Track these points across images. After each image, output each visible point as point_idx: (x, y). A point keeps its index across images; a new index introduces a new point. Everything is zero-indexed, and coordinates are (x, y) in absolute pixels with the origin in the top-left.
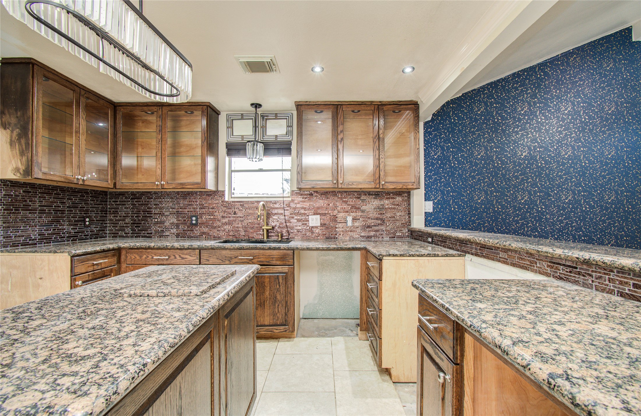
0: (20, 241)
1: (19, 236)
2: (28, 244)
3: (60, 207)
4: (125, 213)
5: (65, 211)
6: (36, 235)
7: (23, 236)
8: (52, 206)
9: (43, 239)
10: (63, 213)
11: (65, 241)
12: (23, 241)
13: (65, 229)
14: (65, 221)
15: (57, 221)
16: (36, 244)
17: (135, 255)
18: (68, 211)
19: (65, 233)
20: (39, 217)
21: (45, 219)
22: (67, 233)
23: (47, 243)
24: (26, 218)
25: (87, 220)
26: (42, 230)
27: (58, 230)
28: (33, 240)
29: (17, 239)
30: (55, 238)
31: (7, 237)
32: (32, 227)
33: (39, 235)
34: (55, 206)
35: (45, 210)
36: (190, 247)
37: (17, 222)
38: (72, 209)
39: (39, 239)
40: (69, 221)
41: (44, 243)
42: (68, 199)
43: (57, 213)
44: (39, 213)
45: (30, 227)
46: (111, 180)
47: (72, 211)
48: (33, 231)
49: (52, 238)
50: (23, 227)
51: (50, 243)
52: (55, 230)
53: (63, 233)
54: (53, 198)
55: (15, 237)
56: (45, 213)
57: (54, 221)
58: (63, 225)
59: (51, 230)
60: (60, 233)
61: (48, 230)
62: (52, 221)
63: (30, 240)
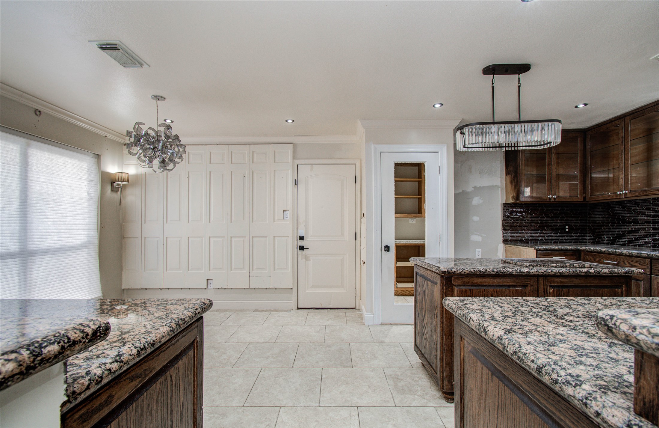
0: (519, 239)
1: (518, 236)
2: (523, 242)
3: (545, 218)
4: (601, 222)
5: (548, 221)
6: (528, 236)
7: (521, 236)
8: (539, 218)
9: (533, 239)
10: (547, 222)
11: (548, 242)
12: (521, 239)
13: (548, 234)
14: (548, 228)
15: (543, 228)
16: (528, 242)
17: (590, 257)
18: (550, 221)
19: (548, 236)
20: (530, 225)
21: (534, 226)
22: (550, 237)
23: (536, 242)
24: (522, 225)
25: (567, 227)
26: (532, 234)
27: (543, 234)
28: (527, 239)
29: (518, 238)
30: (541, 239)
31: (512, 236)
32: (526, 231)
33: (530, 237)
34: (541, 218)
35: (534, 220)
36: (638, 255)
37: (517, 228)
38: (554, 219)
39: (530, 239)
40: (552, 228)
41: (534, 242)
42: (550, 212)
43: (542, 222)
44: (530, 222)
45: (524, 231)
46: (580, 194)
47: (554, 221)
48: (526, 234)
49: (539, 239)
50: (521, 231)
51: (538, 242)
52: (541, 234)
53: (546, 237)
54: (540, 212)
55: (516, 237)
56: (534, 222)
57: (540, 228)
58: (547, 231)
59: (538, 234)
60: (545, 236)
61: (536, 234)
62: (538, 228)
63: (524, 239)
